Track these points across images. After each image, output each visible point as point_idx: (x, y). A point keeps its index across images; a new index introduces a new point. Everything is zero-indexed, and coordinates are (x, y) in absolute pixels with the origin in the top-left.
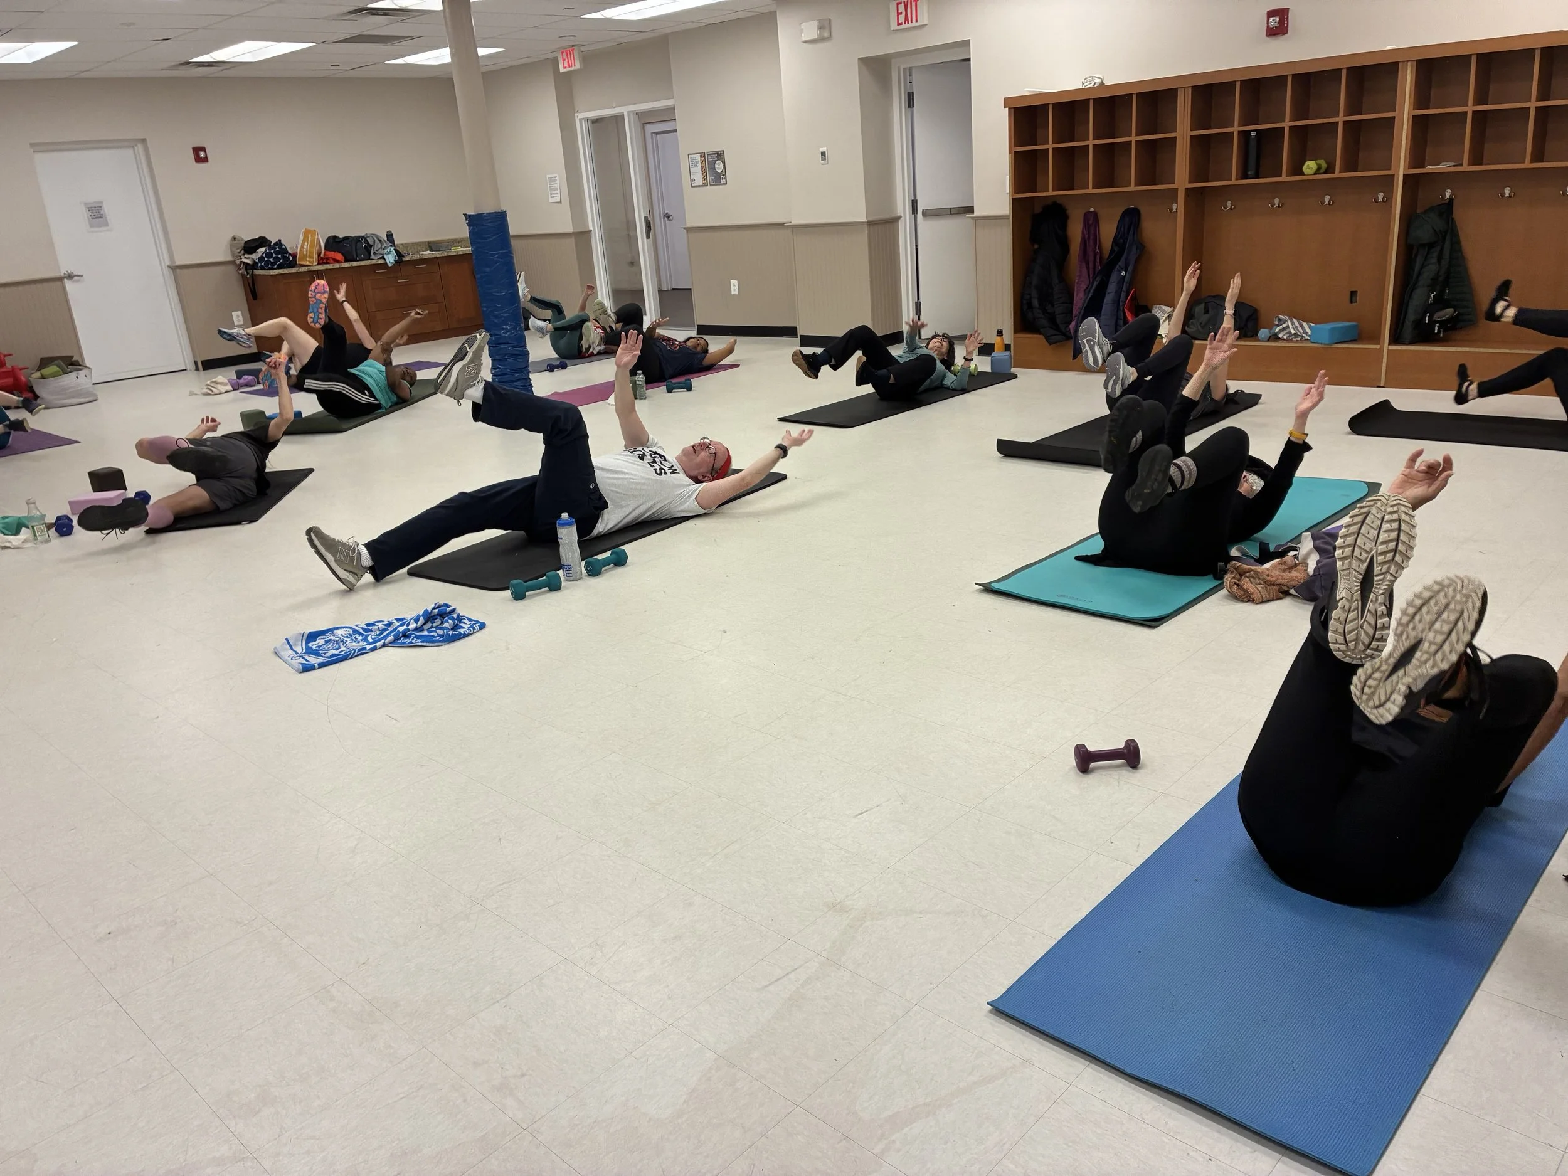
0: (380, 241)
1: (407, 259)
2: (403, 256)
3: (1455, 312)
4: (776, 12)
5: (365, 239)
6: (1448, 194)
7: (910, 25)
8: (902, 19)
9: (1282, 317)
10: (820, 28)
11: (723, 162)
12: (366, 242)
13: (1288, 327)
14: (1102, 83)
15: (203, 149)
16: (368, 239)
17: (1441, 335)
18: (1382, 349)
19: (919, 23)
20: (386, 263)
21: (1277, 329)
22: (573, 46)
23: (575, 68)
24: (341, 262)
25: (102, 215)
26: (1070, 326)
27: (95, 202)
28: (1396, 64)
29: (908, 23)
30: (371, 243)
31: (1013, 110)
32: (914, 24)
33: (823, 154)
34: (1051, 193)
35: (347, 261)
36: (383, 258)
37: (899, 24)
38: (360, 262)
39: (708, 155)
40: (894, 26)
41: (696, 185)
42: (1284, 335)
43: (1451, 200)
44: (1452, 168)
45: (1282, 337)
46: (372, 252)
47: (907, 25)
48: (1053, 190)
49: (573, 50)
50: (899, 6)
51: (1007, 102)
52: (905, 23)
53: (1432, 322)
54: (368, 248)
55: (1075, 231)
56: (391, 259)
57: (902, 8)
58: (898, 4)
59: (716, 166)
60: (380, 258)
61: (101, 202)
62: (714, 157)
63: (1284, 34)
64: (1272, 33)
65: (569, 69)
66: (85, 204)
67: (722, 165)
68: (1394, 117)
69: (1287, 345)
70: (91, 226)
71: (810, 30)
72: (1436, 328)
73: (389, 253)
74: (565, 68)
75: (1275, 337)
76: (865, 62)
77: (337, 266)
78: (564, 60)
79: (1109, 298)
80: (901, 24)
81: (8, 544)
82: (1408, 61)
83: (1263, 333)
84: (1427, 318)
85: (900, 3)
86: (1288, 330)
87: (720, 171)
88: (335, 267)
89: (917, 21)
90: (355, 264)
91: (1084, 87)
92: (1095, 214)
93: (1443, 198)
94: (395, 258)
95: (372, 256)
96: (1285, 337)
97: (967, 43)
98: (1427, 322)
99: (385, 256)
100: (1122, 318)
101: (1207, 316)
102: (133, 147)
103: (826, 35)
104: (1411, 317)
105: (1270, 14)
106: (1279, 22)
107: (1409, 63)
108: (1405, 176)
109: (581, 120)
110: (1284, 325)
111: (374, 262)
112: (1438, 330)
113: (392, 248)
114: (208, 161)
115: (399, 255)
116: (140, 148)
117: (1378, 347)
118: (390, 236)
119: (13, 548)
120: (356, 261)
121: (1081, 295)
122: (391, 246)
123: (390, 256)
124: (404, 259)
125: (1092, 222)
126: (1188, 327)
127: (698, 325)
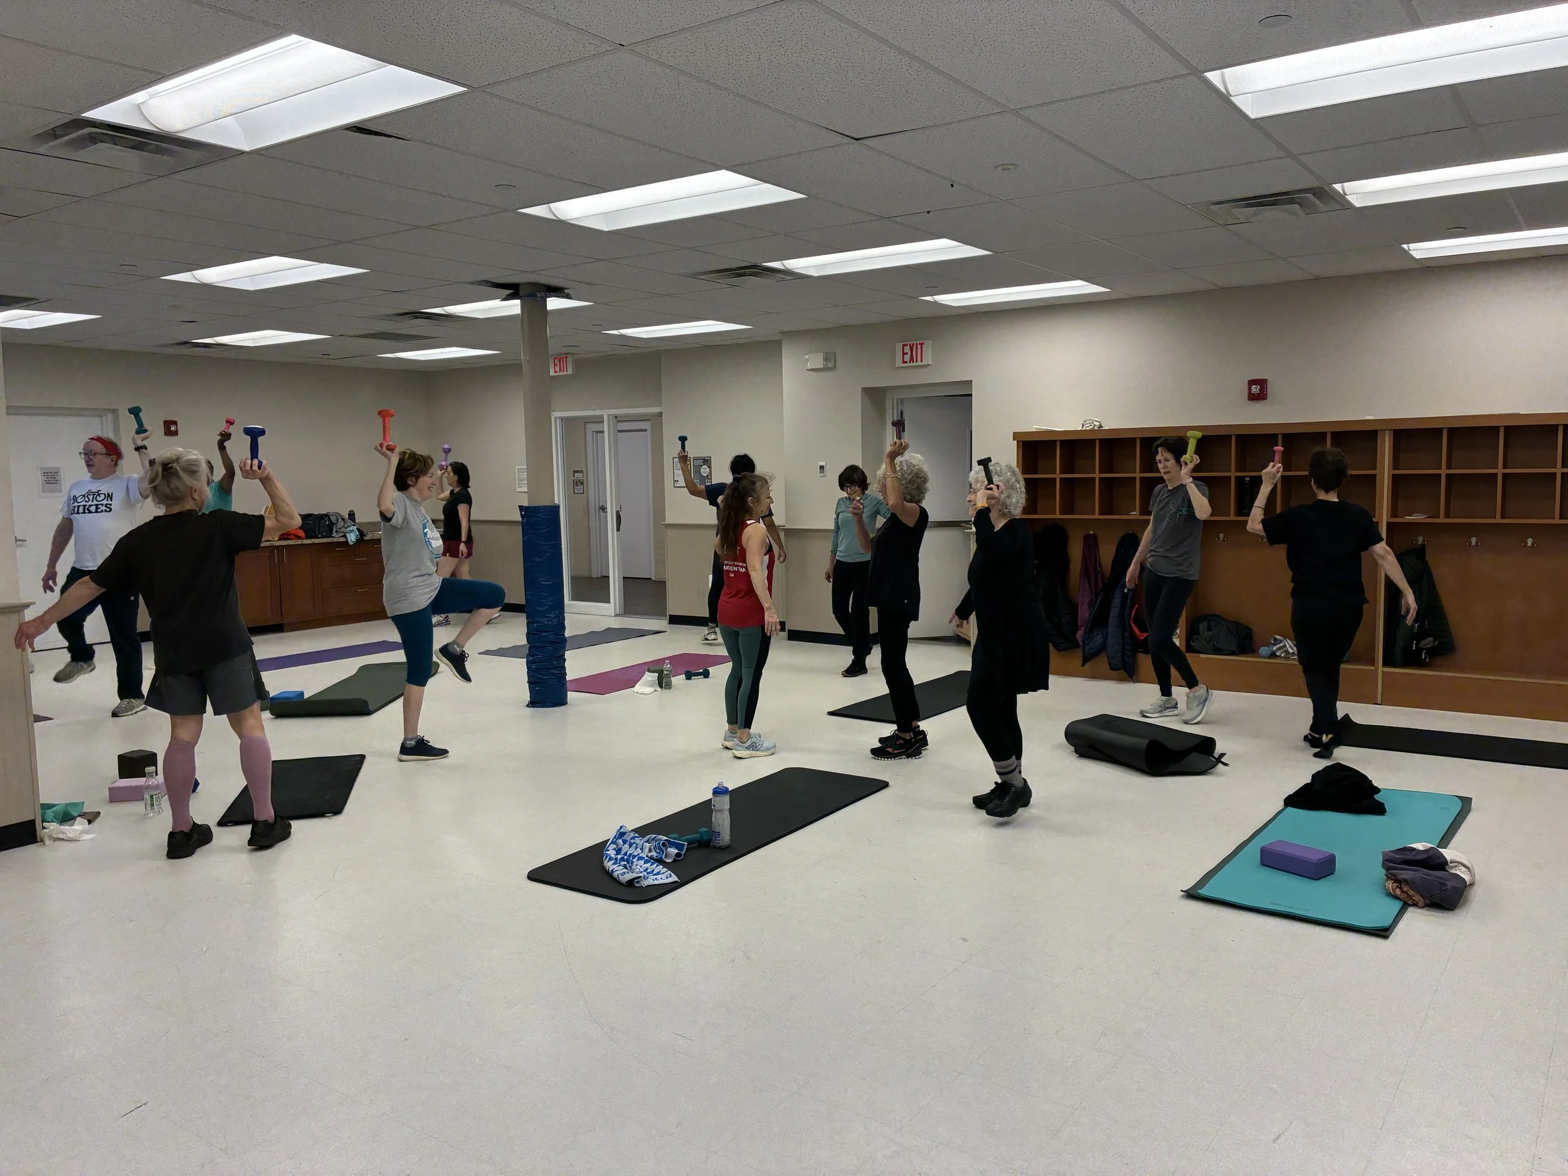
0: (343, 520)
1: (367, 538)
2: (365, 536)
3: (1435, 641)
4: (781, 340)
5: (329, 517)
6: (1420, 540)
7: (915, 364)
8: (907, 358)
9: (1277, 637)
10: (826, 359)
11: (710, 467)
12: (330, 520)
13: (1285, 646)
14: (1101, 426)
15: (175, 423)
16: (331, 517)
17: (1427, 660)
18: (1376, 670)
19: (922, 364)
20: (348, 541)
21: (1275, 648)
22: (566, 354)
23: (568, 373)
24: (303, 539)
25: (57, 480)
26: (1077, 636)
27: (53, 468)
28: (1376, 432)
29: (913, 362)
30: (334, 521)
31: (1021, 443)
32: (919, 363)
33: (822, 467)
34: (1058, 516)
35: (307, 537)
36: (345, 536)
37: (904, 362)
38: (321, 539)
39: (694, 460)
40: (899, 363)
41: (678, 485)
42: (1281, 653)
43: (1423, 546)
44: (1427, 519)
45: (1280, 655)
46: (335, 530)
47: (912, 364)
48: (1060, 514)
49: (566, 358)
50: (905, 347)
51: (1016, 436)
52: (910, 362)
53: (1419, 650)
54: (331, 525)
55: (1076, 550)
56: (352, 538)
57: (907, 349)
58: (904, 346)
59: (702, 470)
60: (342, 537)
61: (59, 469)
62: (700, 462)
63: (1264, 400)
64: (1253, 397)
65: (561, 374)
66: (41, 469)
67: (708, 470)
68: (1375, 475)
69: (1285, 662)
70: (44, 491)
71: (817, 361)
72: (1423, 655)
73: (351, 531)
74: (556, 372)
75: (1273, 655)
76: (866, 391)
77: (299, 542)
78: (555, 365)
79: (1114, 611)
80: (906, 362)
81: (61, 836)
82: (1385, 430)
83: (1264, 650)
84: (1414, 645)
85: (907, 345)
86: (1285, 649)
87: (705, 475)
88: (297, 543)
89: (922, 361)
90: (316, 541)
91: (1084, 429)
92: (1095, 536)
93: (1416, 544)
94: (357, 537)
95: (334, 534)
96: (1283, 655)
97: (969, 383)
98: (1414, 648)
99: (348, 535)
100: (1128, 631)
101: (1210, 633)
102: (101, 416)
103: (830, 365)
104: (1400, 643)
105: (1252, 383)
106: (1260, 390)
107: (1387, 432)
108: (1388, 523)
109: (555, 418)
110: (1281, 645)
111: (336, 540)
112: (1425, 656)
113: (355, 527)
114: (177, 435)
115: (362, 534)
116: (110, 416)
117: (1373, 668)
118: (352, 515)
119: (67, 840)
120: (318, 538)
121: (1086, 606)
122: (354, 525)
123: (352, 534)
124: (365, 538)
125: (1091, 543)
126: (1193, 642)
127: (670, 615)
